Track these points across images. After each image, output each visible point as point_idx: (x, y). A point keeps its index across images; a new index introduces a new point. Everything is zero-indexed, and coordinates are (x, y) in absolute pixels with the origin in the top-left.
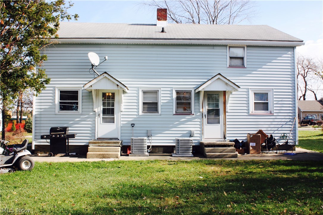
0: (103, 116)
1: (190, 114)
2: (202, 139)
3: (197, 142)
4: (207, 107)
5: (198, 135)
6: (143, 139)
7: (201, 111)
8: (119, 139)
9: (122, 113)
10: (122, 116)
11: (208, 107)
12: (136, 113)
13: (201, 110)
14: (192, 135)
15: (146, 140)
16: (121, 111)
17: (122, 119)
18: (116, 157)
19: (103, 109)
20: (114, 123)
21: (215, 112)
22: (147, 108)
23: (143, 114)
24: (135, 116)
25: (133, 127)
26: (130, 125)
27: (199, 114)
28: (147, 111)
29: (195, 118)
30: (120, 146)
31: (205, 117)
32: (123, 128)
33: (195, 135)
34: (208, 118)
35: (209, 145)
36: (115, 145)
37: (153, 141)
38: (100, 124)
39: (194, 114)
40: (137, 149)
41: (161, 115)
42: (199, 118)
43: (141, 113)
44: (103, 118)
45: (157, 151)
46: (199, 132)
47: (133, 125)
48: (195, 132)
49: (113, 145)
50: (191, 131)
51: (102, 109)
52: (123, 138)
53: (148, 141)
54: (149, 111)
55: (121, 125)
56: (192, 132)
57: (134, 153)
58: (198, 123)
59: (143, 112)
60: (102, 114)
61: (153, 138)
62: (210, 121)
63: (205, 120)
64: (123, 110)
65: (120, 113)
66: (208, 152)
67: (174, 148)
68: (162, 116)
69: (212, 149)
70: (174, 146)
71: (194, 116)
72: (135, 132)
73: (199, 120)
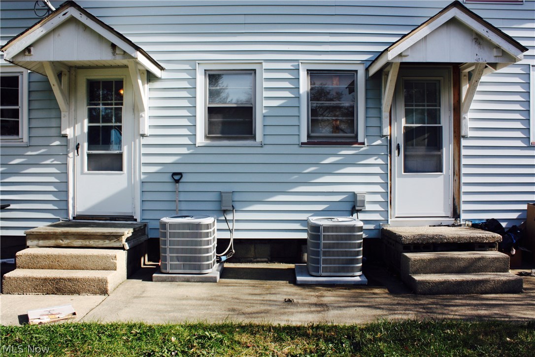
0: (89, 149)
1: (352, 141)
2: (389, 220)
3: (372, 227)
4: (403, 120)
5: (378, 207)
6: (198, 226)
7: (385, 134)
8: (136, 220)
9: (144, 141)
10: (144, 150)
11: (407, 122)
12: (186, 141)
13: (386, 131)
14: (357, 208)
15: (208, 226)
16: (143, 136)
17: (145, 160)
18: (100, 289)
19: (90, 128)
20: (121, 170)
21: (426, 136)
22: (220, 125)
23: (208, 142)
24: (184, 151)
25: (177, 181)
26: (168, 178)
27: (379, 142)
28: (222, 133)
29: (367, 155)
30: (123, 248)
31: (397, 152)
32: (147, 187)
33: (368, 207)
34: (405, 156)
35: (418, 243)
36: (107, 243)
37: (237, 226)
38: (82, 173)
39: (363, 144)
40: (178, 259)
41: (262, 145)
42: (378, 155)
43: (201, 140)
44: (89, 155)
45: (252, 253)
46: (379, 198)
47: (177, 177)
48: (368, 198)
49: (100, 243)
50: (354, 195)
51: (86, 130)
52: (148, 216)
53: (224, 226)
54: (229, 133)
55: (143, 177)
56: (358, 198)
57: (170, 272)
58: (378, 170)
59: (207, 137)
60: (86, 145)
61: (238, 216)
62: (412, 163)
63: (398, 161)
64: (147, 131)
65: (137, 141)
66: (417, 272)
67: (303, 247)
68: (266, 149)
69: (430, 261)
70: (303, 241)
71: (364, 148)
72: (182, 197)
73: (380, 161)
